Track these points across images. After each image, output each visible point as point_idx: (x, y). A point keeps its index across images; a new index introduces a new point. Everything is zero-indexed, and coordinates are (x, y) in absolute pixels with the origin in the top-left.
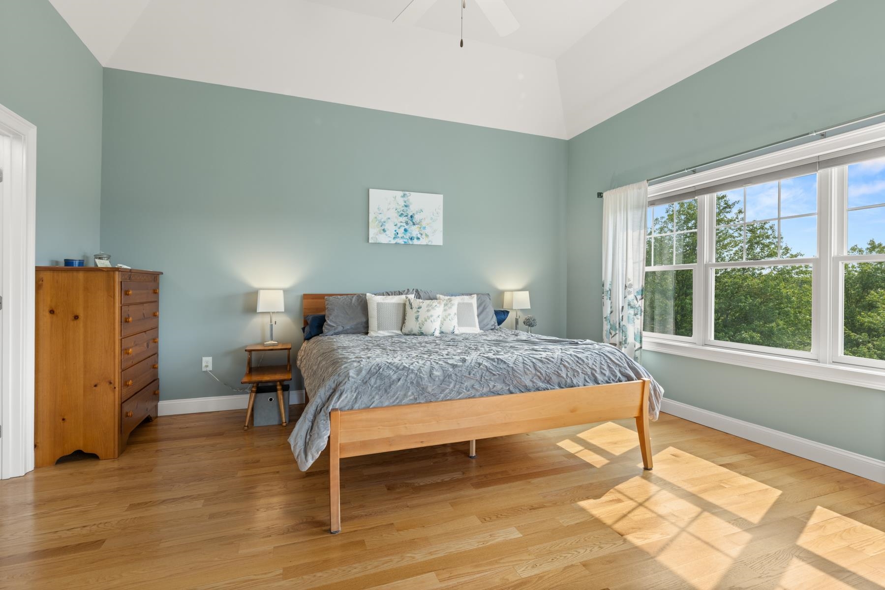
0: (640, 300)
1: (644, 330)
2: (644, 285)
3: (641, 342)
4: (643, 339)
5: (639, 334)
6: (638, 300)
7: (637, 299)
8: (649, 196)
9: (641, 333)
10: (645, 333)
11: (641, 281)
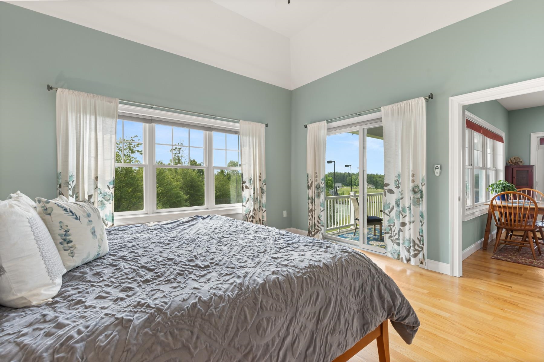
0: (112, 188)
1: (114, 212)
2: (115, 177)
3: (113, 220)
4: (115, 218)
5: (111, 215)
6: (111, 189)
7: (109, 188)
8: (119, 111)
9: (112, 213)
10: (116, 214)
11: (113, 174)
